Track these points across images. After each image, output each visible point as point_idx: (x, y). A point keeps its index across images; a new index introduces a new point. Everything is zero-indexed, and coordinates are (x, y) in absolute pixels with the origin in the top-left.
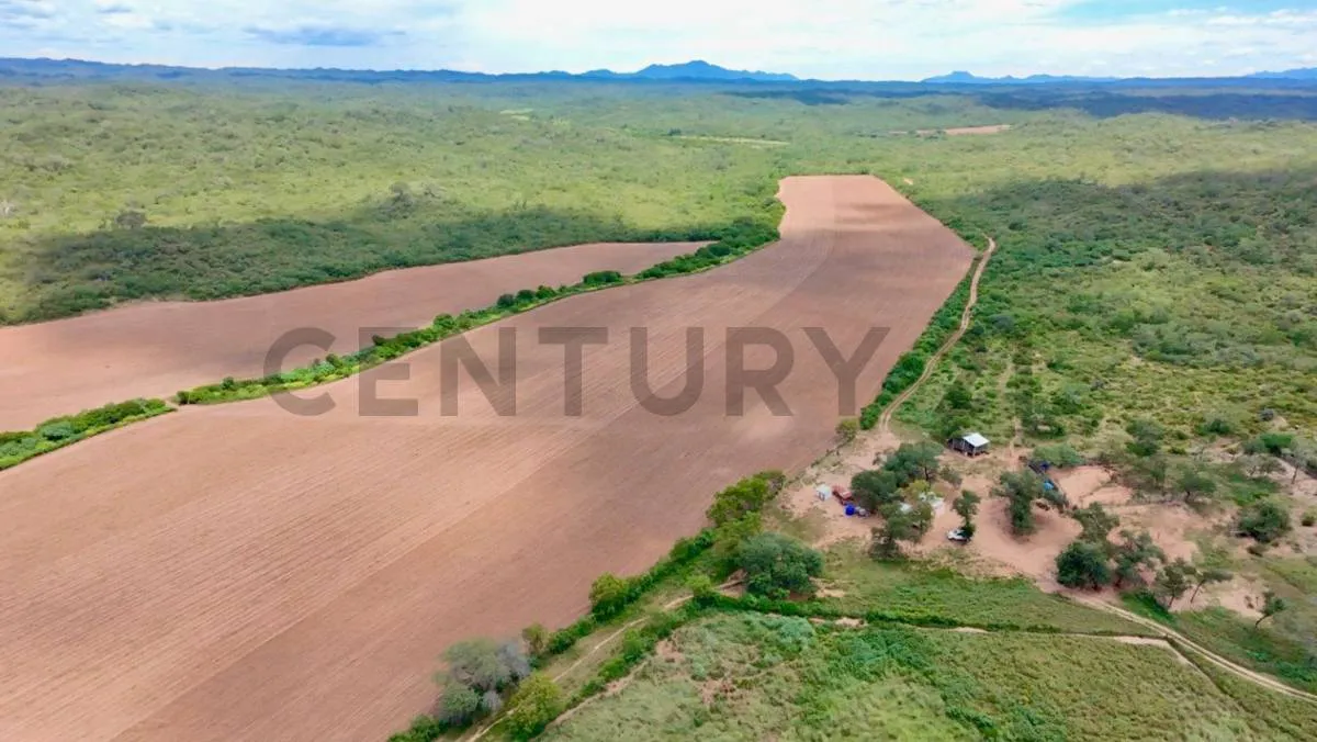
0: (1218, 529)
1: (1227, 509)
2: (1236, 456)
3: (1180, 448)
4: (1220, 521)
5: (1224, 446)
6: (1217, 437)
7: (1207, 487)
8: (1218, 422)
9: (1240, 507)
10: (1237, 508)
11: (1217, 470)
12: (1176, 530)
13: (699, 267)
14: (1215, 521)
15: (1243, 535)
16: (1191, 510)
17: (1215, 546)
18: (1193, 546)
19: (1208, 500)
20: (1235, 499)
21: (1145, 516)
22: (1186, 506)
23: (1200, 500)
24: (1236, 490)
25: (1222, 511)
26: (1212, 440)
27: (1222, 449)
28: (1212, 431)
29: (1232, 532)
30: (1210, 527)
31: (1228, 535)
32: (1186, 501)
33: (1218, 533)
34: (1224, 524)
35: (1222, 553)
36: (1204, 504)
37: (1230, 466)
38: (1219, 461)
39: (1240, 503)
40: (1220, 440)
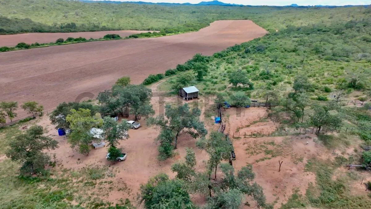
0: (340, 161)
1: (352, 143)
2: (365, 102)
3: (324, 97)
4: (343, 153)
5: (357, 96)
6: (352, 90)
7: (335, 123)
8: (354, 81)
9: (364, 142)
10: (360, 142)
11: (348, 112)
12: (301, 160)
13: (155, 35)
14: (339, 153)
15: (363, 169)
16: (320, 142)
17: (334, 178)
18: (311, 177)
19: (335, 134)
20: (359, 135)
21: (279, 146)
22: (316, 138)
23: (329, 134)
24: (361, 127)
25: (347, 144)
26: (349, 92)
27: (355, 98)
28: (349, 87)
29: (353, 165)
30: (333, 158)
31: (349, 167)
32: (318, 134)
33: (340, 165)
34: (346, 157)
35: (339, 187)
36: (331, 138)
37: (360, 109)
38: (352, 106)
39: (364, 138)
40: (355, 92)
